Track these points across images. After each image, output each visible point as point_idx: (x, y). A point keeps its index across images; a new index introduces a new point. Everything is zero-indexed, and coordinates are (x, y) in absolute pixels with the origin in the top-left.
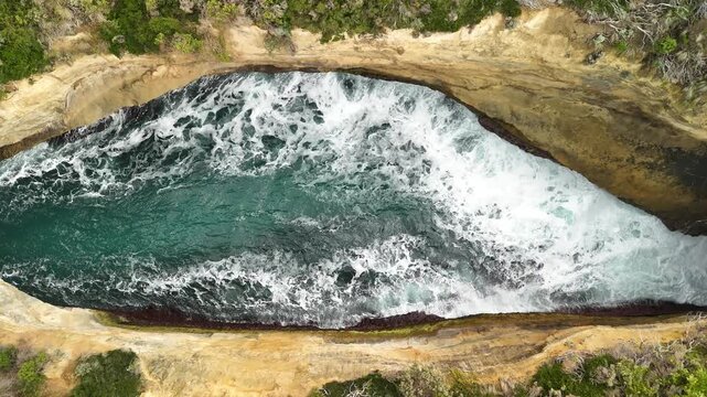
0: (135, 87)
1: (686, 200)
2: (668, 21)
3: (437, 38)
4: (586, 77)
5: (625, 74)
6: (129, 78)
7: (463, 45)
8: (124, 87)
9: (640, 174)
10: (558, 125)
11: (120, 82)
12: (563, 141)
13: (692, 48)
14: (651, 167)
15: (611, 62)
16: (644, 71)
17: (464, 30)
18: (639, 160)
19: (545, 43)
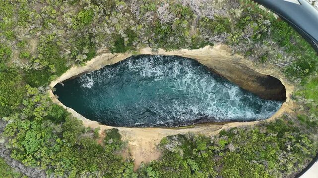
0: (111, 60)
1: (263, 90)
2: (248, 48)
3: (194, 50)
4: (232, 59)
5: (241, 58)
6: (110, 58)
7: (201, 51)
8: (108, 60)
9: (250, 83)
10: (227, 70)
11: (107, 58)
12: (229, 74)
13: (254, 54)
14: (253, 81)
15: (237, 56)
16: (245, 58)
17: (201, 49)
18: (249, 79)
19: (221, 51)
